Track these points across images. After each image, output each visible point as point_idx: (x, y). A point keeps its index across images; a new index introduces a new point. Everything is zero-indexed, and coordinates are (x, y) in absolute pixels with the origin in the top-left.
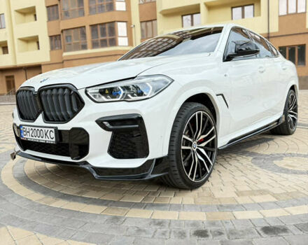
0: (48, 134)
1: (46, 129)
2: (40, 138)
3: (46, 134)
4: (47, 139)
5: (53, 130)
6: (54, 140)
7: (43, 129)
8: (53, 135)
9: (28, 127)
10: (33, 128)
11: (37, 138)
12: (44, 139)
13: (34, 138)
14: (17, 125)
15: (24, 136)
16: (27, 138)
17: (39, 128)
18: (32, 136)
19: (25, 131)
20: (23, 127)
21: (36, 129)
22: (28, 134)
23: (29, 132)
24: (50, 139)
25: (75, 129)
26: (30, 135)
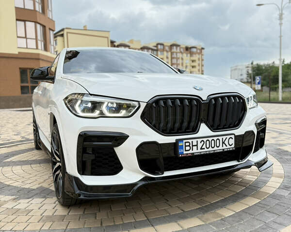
0: (226, 142)
1: (224, 137)
2: (216, 148)
3: (223, 143)
4: (225, 147)
5: (233, 136)
6: (233, 146)
7: (220, 138)
8: (232, 141)
9: (194, 141)
10: (205, 140)
11: (211, 149)
12: (221, 147)
13: (206, 150)
14: (160, 143)
15: (186, 152)
16: (194, 153)
17: (215, 138)
18: (201, 149)
19: (189, 146)
20: (184, 141)
21: (210, 139)
22: (195, 148)
23: (197, 145)
24: (228, 147)
25: (248, 132)
26: (199, 148)
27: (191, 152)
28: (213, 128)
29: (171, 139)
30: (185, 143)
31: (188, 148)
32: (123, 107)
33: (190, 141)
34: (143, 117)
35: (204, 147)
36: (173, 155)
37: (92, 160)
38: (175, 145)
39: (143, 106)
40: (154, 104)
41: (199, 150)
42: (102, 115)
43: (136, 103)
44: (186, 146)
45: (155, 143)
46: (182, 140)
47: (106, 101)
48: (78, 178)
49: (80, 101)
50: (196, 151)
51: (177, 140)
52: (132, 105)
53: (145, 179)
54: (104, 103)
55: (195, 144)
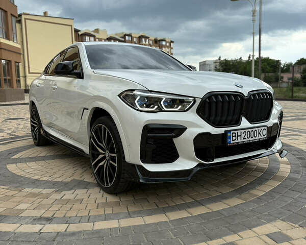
0: (261, 133)
1: (260, 129)
2: (254, 138)
3: (259, 133)
4: (260, 137)
5: (266, 128)
6: (266, 136)
7: (257, 129)
8: (265, 132)
9: (239, 132)
10: (247, 131)
11: (250, 139)
12: (257, 138)
13: (247, 139)
14: (213, 133)
15: (233, 141)
16: (238, 143)
17: (254, 130)
19: (235, 136)
20: (232, 132)
21: (250, 130)
22: (239, 137)
23: (241, 136)
24: (263, 137)
25: (274, 124)
26: (242, 138)
27: (236, 141)
28: (251, 121)
29: (221, 131)
30: (233, 133)
31: (234, 138)
33: (236, 132)
34: (198, 111)
35: (246, 137)
36: (220, 144)
37: (153, 150)
38: (224, 136)
39: (198, 101)
41: (243, 140)
42: (160, 110)
43: (192, 99)
44: (233, 136)
45: (208, 134)
46: (230, 131)
47: (164, 97)
48: (142, 166)
49: (139, 97)
50: (239, 140)
51: (225, 131)
52: (186, 101)
53: (199, 165)
54: (162, 99)
55: (239, 134)
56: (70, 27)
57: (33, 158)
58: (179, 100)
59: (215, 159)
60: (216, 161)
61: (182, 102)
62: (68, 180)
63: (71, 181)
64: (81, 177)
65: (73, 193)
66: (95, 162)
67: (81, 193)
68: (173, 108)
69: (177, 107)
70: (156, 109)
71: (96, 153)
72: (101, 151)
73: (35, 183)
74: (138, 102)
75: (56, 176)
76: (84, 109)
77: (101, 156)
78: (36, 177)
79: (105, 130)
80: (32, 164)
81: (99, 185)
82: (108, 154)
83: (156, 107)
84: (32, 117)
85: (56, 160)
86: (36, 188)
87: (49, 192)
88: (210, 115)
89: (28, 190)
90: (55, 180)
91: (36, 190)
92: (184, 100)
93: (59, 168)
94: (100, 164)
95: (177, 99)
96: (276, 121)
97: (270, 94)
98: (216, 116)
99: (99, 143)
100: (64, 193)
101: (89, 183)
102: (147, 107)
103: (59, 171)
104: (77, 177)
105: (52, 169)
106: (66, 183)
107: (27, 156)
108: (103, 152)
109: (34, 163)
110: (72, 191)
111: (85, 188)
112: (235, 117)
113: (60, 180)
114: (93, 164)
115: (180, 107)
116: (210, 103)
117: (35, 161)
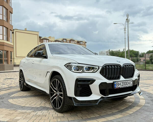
0: (130, 83)
1: (129, 81)
2: (127, 85)
3: (129, 83)
4: (129, 85)
5: (132, 81)
6: (132, 85)
8: (132, 83)
9: (120, 82)
10: (123, 82)
11: (125, 86)
12: (128, 85)
13: (123, 86)
14: (108, 83)
15: (117, 86)
17: (126, 81)
18: (122, 85)
19: (118, 84)
20: (116, 82)
22: (120, 85)
23: (120, 84)
24: (131, 85)
25: (136, 79)
26: (121, 85)
27: (118, 87)
28: (125, 77)
29: (111, 82)
31: (117, 85)
32: (91, 68)
33: (118, 82)
34: (100, 72)
35: (123, 85)
36: (111, 88)
37: (80, 90)
38: (113, 84)
39: (100, 68)
40: (105, 68)
41: (121, 86)
42: (83, 72)
43: (97, 67)
45: (106, 83)
47: (85, 66)
48: (75, 98)
49: (74, 66)
50: (120, 86)
51: (113, 82)
52: (95, 68)
53: (102, 98)
54: (84, 67)
55: (120, 83)
56: (37, 35)
57: (20, 96)
58: (92, 67)
59: (109, 95)
60: (110, 96)
61: (93, 68)
62: (38, 106)
63: (40, 107)
64: (44, 105)
65: (41, 112)
66: (52, 97)
67: (45, 112)
68: (89, 71)
69: (91, 71)
70: (82, 71)
71: (52, 93)
72: (55, 92)
73: (23, 108)
74: (73, 68)
75: (32, 105)
76: (48, 72)
77: (55, 94)
78: (23, 105)
79: (57, 81)
80: (20, 99)
81: (54, 109)
82: (58, 93)
83: (81, 70)
84: (20, 77)
85: (32, 97)
86: (23, 110)
87: (30, 112)
88: (106, 74)
89: (20, 111)
90: (32, 106)
91: (24, 111)
92: (94, 67)
93: (34, 101)
94: (55, 98)
95: (91, 67)
96: (137, 78)
97: (133, 65)
98: (109, 75)
99: (54, 88)
100: (37, 112)
101: (49, 108)
102: (77, 70)
103: (34, 102)
104: (43, 105)
105: (30, 101)
106: (37, 108)
107: (17, 96)
108: (56, 92)
109: (21, 99)
110: (41, 111)
111: (47, 110)
112: (118, 75)
113: (34, 106)
114: (51, 98)
115: (92, 70)
116: (106, 69)
117: (22, 98)
